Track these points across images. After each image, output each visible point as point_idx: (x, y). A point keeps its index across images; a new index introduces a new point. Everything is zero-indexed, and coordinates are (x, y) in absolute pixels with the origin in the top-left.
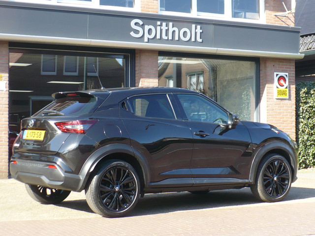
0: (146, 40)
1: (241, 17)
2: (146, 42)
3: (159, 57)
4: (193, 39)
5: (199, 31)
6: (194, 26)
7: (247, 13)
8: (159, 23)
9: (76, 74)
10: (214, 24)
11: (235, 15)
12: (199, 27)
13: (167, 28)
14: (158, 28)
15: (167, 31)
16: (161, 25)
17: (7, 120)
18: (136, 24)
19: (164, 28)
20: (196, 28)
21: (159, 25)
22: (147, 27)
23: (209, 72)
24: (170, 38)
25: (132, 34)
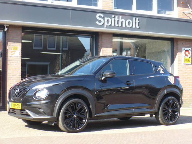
0: (105, 26)
1: (162, 13)
2: (106, 28)
3: (113, 37)
4: (134, 27)
5: (137, 21)
6: (134, 18)
7: (166, 11)
8: (113, 16)
9: (55, 49)
10: (146, 17)
11: (159, 12)
12: (137, 19)
13: (118, 19)
14: (113, 19)
15: (118, 21)
16: (114, 18)
17: (21, 74)
18: (100, 16)
19: (116, 19)
20: (136, 20)
21: (113, 18)
22: (106, 19)
23: (134, 48)
24: (120, 25)
25: (97, 22)
